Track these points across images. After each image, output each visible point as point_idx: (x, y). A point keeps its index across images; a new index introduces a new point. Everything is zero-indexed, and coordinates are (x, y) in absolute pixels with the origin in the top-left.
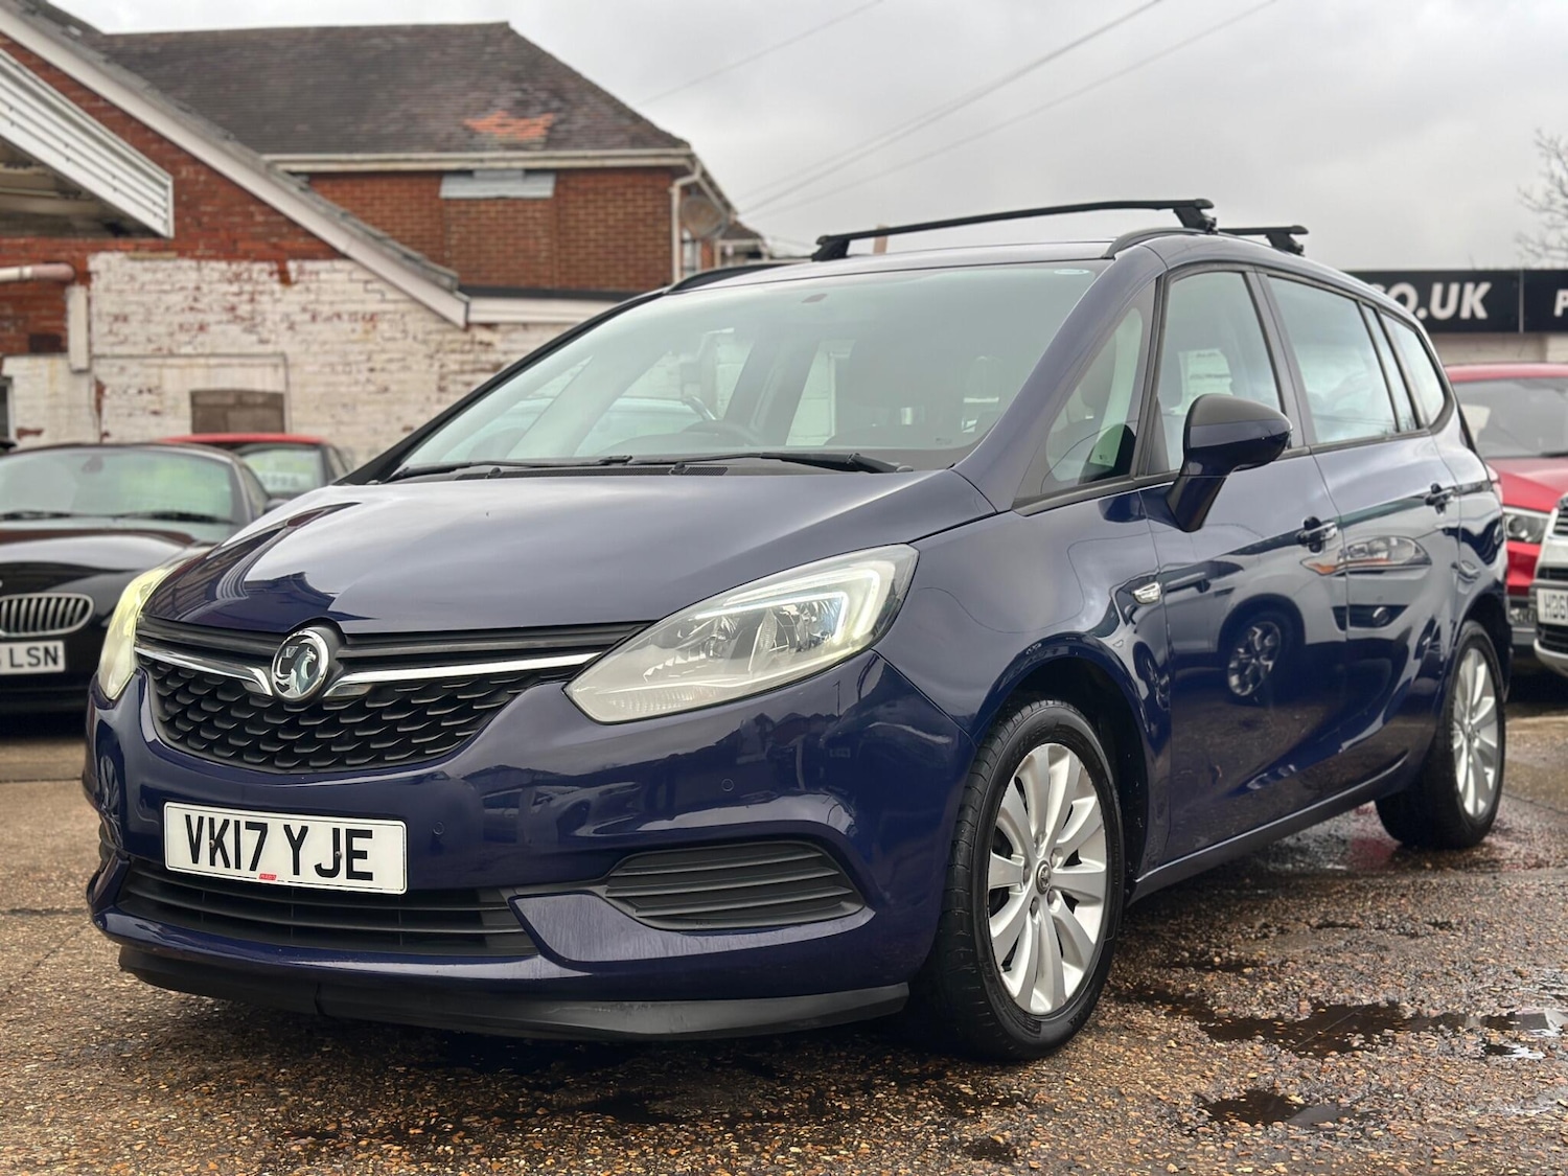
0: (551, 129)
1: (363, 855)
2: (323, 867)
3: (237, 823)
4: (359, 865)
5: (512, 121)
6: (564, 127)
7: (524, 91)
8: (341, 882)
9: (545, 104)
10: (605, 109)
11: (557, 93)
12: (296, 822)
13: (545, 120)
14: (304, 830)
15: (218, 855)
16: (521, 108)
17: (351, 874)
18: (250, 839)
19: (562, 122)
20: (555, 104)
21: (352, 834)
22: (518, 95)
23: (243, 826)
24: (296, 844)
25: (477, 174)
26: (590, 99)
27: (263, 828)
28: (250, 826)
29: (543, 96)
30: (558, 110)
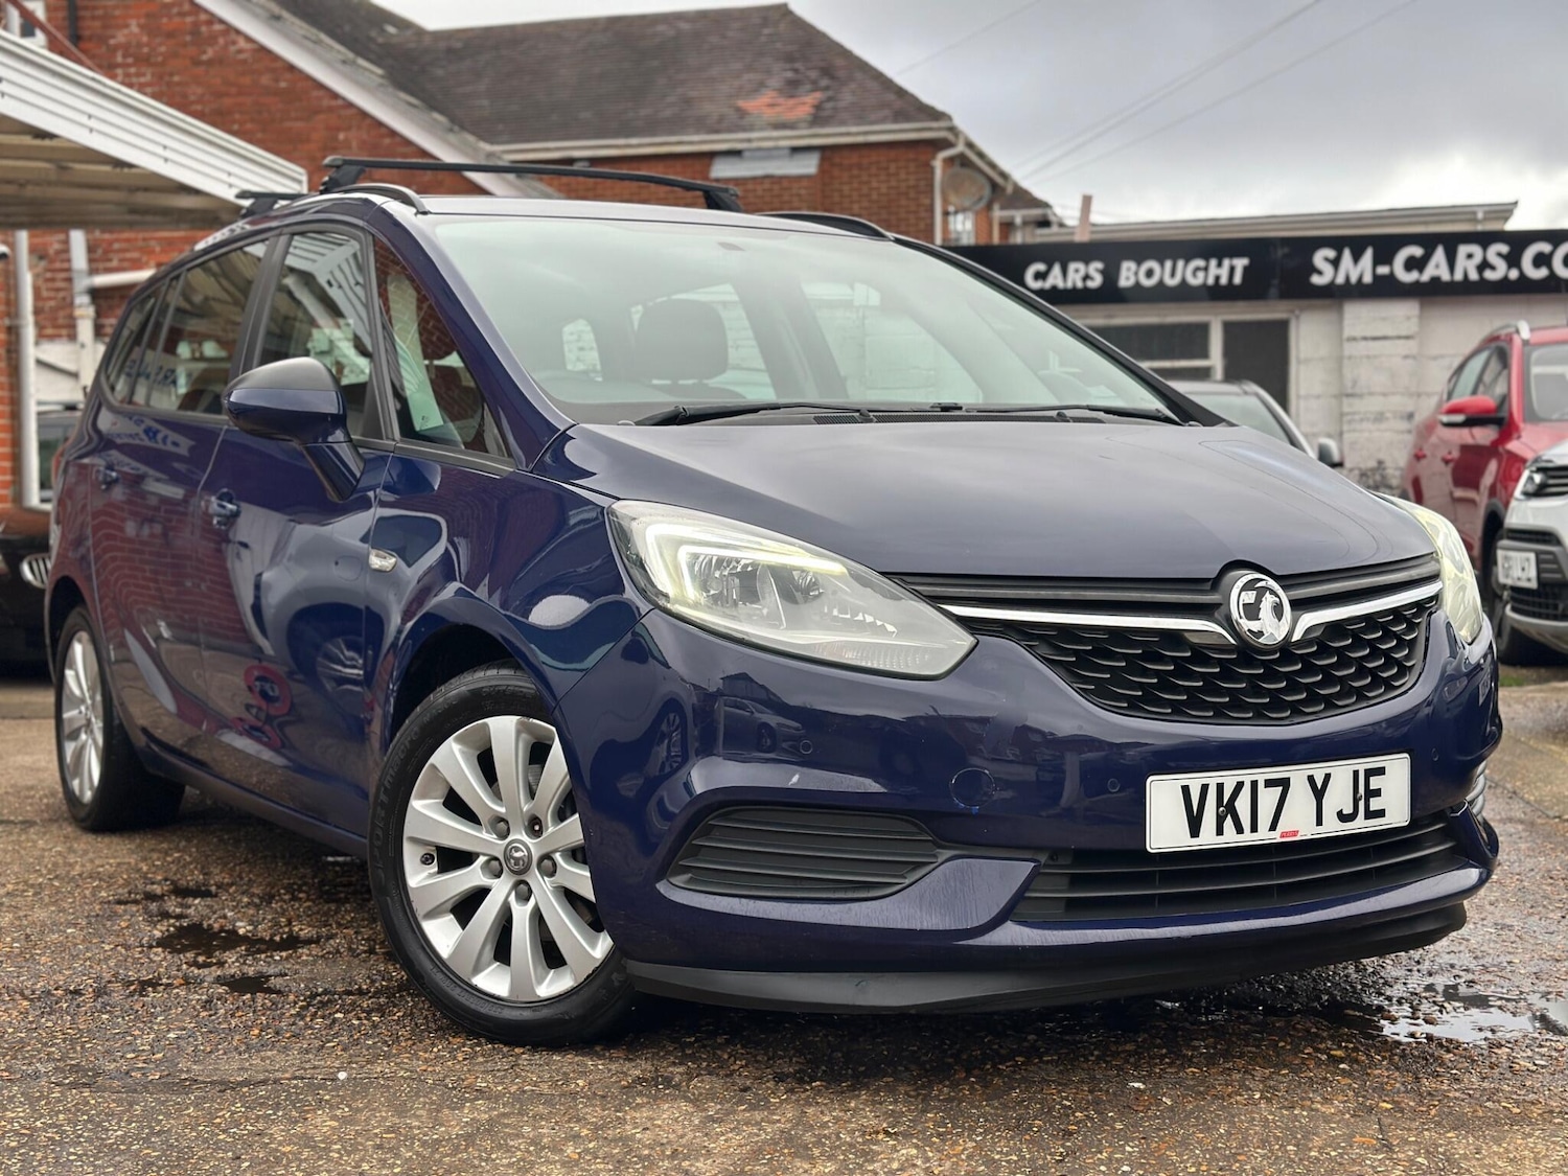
0: (818, 107)
1: (1377, 793)
2: (1345, 812)
3: (1254, 784)
4: (1375, 804)
5: (781, 100)
6: (829, 105)
7: (796, 71)
8: (1360, 825)
9: (814, 82)
10: (873, 85)
11: (827, 72)
12: (1319, 771)
13: (812, 98)
14: (1328, 777)
15: (1229, 822)
16: (792, 87)
17: (1369, 815)
18: (1268, 798)
19: (830, 99)
20: (824, 82)
21: (1369, 773)
22: (790, 75)
23: (1261, 785)
24: (1319, 794)
25: (746, 154)
26: (859, 75)
27: (1284, 783)
28: (1269, 783)
29: (813, 74)
30: (827, 88)
